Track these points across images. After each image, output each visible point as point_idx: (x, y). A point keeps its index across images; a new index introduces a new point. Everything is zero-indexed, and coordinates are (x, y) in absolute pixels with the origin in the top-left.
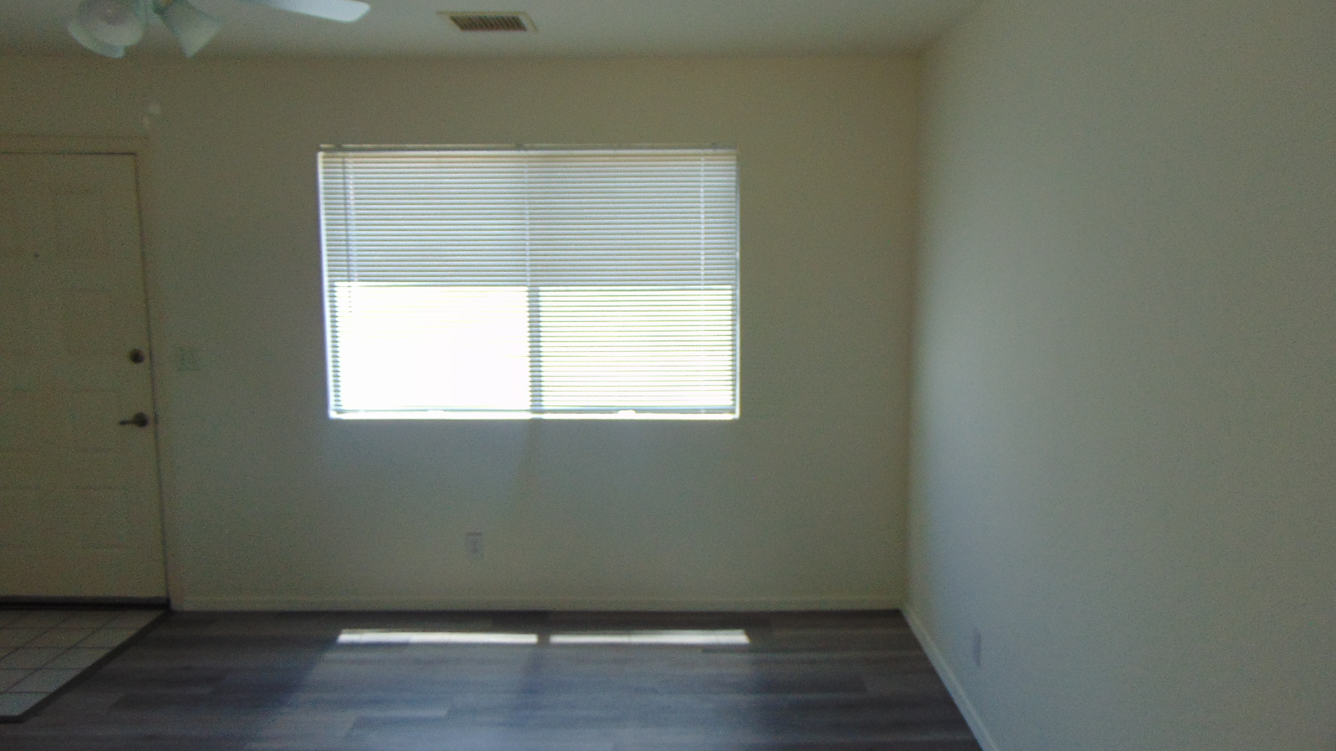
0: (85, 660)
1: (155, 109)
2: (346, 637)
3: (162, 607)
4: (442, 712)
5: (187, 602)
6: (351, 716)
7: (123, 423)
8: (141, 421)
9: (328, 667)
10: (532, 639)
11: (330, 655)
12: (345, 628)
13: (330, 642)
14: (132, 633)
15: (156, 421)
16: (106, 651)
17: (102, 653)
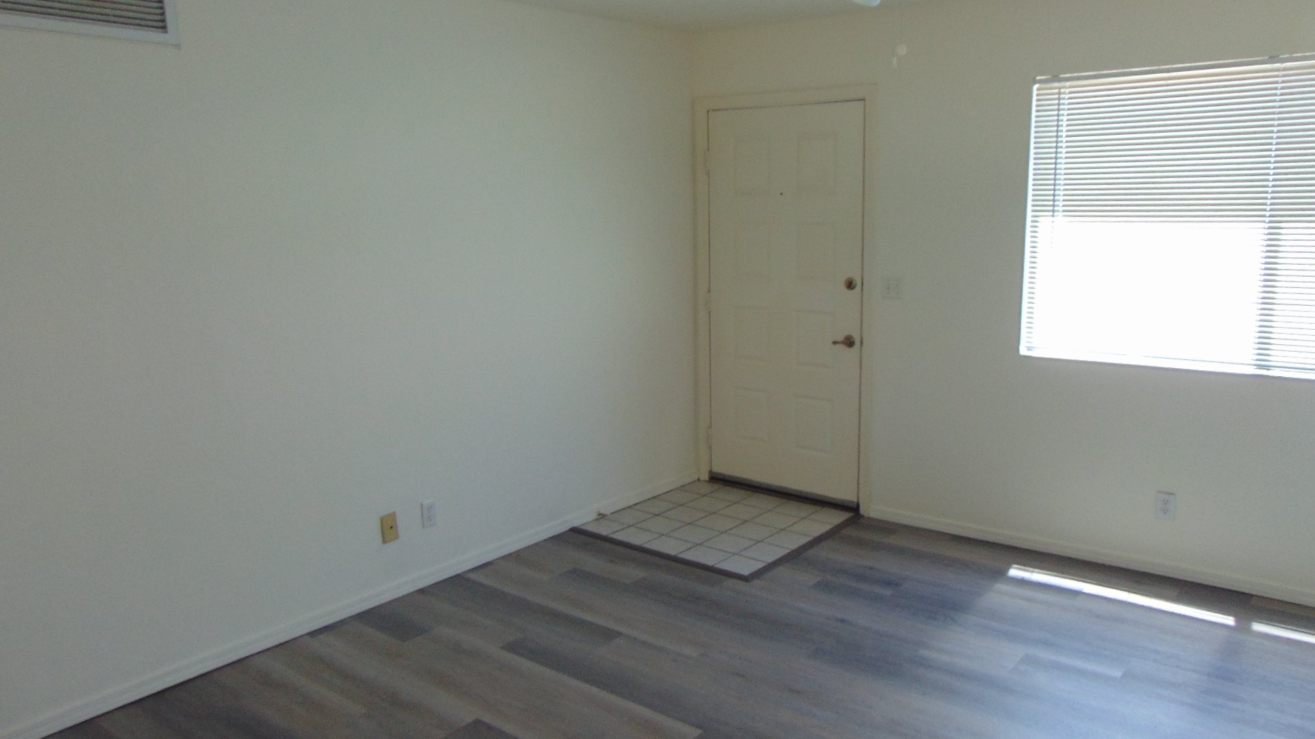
0: (793, 542)
1: (902, 50)
2: (1015, 572)
3: (853, 509)
4: (1118, 673)
5: (873, 509)
6: (1021, 650)
7: (835, 343)
8: (849, 342)
9: (997, 596)
10: (1229, 620)
11: (1000, 586)
12: (1017, 564)
13: (1000, 574)
14: (827, 527)
15: (862, 343)
16: (808, 539)
17: (804, 540)
